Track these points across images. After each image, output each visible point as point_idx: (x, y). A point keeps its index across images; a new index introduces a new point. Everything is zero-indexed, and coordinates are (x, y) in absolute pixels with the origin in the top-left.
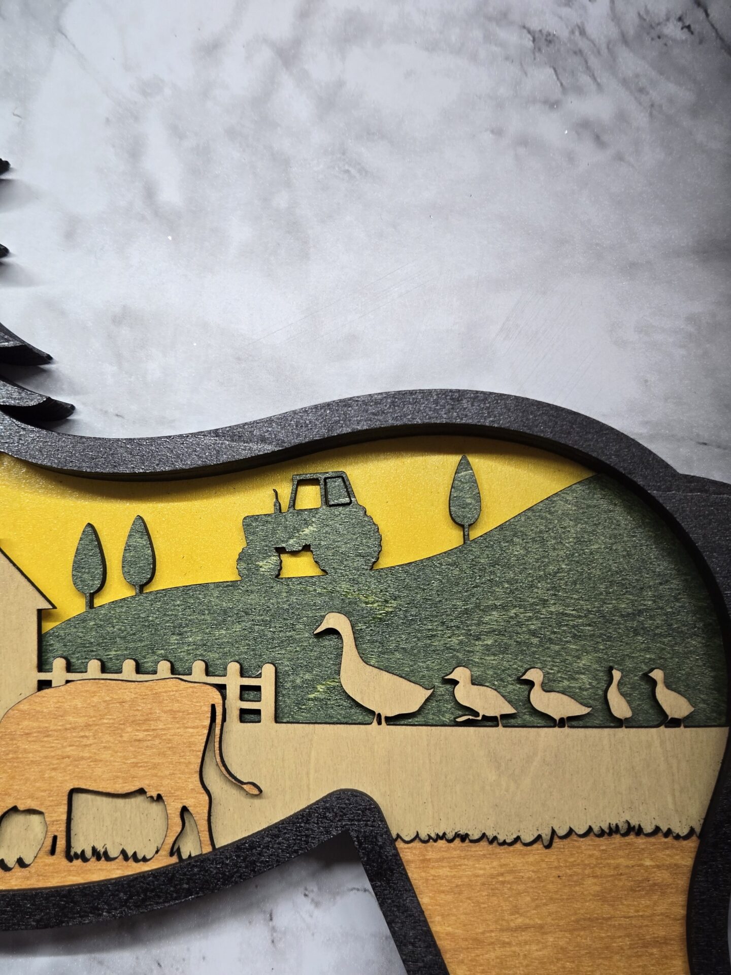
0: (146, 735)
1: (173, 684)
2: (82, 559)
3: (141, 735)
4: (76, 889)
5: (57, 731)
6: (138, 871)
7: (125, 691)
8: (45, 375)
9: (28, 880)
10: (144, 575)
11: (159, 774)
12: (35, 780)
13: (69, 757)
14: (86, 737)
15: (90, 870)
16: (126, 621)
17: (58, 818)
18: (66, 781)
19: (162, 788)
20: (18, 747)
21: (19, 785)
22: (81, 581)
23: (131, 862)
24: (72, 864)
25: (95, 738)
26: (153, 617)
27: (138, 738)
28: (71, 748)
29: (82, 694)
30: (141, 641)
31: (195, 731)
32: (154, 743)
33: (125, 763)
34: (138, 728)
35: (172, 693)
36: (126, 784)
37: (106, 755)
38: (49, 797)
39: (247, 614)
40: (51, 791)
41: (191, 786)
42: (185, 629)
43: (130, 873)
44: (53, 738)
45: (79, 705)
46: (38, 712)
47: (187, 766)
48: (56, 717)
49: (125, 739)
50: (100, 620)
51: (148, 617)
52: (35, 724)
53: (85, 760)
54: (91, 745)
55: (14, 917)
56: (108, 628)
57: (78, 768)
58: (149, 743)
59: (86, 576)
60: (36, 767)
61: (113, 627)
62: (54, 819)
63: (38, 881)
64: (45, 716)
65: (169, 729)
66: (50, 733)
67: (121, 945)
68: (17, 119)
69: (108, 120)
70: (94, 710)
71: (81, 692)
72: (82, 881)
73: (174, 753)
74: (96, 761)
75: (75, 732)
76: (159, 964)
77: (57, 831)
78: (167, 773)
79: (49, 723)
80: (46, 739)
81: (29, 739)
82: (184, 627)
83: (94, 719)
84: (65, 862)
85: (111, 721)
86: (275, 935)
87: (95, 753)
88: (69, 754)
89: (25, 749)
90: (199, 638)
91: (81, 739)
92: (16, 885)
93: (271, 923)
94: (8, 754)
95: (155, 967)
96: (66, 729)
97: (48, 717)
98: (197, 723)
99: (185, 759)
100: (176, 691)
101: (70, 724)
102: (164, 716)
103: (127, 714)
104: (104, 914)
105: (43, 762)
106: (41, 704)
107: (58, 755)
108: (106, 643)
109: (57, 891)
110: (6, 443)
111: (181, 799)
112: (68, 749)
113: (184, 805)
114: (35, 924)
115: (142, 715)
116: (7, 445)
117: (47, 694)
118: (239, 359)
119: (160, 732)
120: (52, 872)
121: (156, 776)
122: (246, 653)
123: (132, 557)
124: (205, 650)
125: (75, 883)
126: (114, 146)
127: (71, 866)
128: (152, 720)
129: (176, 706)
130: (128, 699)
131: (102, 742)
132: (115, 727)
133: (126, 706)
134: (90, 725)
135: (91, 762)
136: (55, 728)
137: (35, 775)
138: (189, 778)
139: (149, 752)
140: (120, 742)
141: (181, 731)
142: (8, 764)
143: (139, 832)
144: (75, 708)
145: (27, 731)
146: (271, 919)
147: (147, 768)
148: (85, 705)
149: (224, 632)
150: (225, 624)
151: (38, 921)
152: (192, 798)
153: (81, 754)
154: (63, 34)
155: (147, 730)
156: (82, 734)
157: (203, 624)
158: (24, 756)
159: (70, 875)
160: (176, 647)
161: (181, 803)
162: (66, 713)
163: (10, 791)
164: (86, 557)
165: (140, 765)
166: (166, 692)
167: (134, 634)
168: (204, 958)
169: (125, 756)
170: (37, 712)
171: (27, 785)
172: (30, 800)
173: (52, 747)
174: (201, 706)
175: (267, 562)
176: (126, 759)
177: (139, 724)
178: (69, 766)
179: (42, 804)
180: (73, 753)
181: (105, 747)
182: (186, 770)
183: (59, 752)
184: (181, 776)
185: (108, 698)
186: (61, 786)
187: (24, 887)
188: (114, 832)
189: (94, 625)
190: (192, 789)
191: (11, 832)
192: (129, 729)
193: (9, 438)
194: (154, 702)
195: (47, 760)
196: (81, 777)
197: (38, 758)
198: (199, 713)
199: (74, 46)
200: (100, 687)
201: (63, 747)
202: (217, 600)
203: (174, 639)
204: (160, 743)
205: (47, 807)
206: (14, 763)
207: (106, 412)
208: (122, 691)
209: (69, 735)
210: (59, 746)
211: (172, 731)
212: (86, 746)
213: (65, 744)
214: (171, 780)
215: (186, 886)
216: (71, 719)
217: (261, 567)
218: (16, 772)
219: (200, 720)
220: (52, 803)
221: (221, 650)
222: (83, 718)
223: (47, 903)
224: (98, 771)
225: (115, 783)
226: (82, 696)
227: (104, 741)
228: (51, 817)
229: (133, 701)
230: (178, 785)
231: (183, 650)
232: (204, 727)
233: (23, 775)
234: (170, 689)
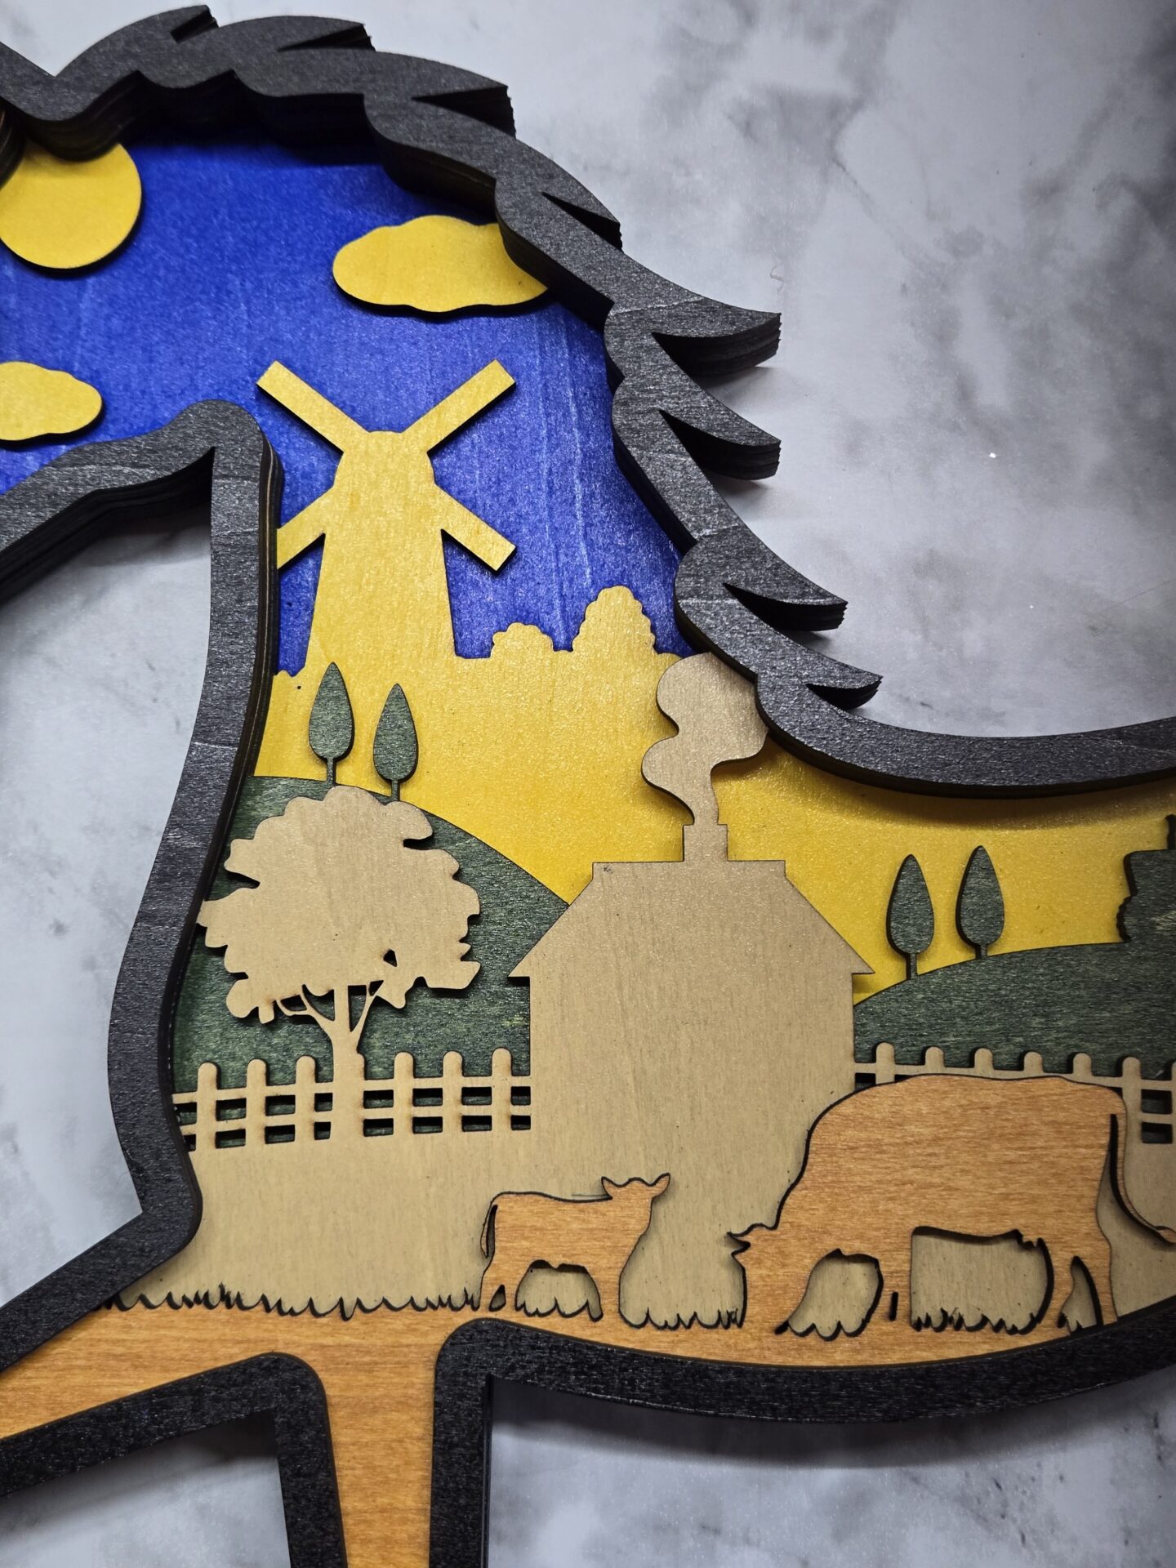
0: (1020, 1155)
1: (1053, 1084)
2: (904, 905)
3: (1012, 1155)
4: (937, 1368)
5: (894, 1146)
6: (1013, 1346)
7: (987, 1092)
8: (820, 644)
9: (858, 1353)
10: (992, 930)
11: (1040, 1211)
12: (865, 1214)
13: (911, 1183)
14: (934, 1154)
15: (944, 1343)
16: (967, 995)
17: (898, 1269)
18: (907, 1216)
19: (1045, 1231)
20: (840, 1167)
21: (842, 1220)
22: (903, 936)
23: (1003, 1335)
24: (919, 1333)
25: (948, 1158)
26: (1006, 990)
27: (1008, 1158)
28: (914, 1170)
29: (929, 1094)
30: (991, 1024)
31: (1090, 1151)
32: (1032, 1167)
33: (991, 1194)
34: (1009, 1145)
35: (1055, 1098)
36: (994, 1224)
37: (964, 1182)
38: (885, 1238)
39: (1139, 990)
40: (889, 1230)
41: (1085, 1229)
42: (1053, 1009)
43: (1002, 1349)
44: (889, 1155)
45: (925, 1110)
46: (868, 1118)
47: (1079, 1201)
48: (892, 1126)
49: (990, 1159)
50: (932, 992)
51: (999, 989)
52: (863, 1135)
53: (935, 1187)
54: (942, 1166)
55: (851, 1404)
56: (944, 1005)
57: (925, 1198)
58: (1024, 1167)
59: (912, 930)
60: (865, 1196)
61: (951, 1002)
62: (893, 1269)
63: (873, 1356)
64: (876, 1123)
65: (1052, 1147)
66: (885, 1148)
67: (943, 1455)
68: (778, 284)
69: (904, 286)
70: (946, 1118)
71: (928, 1091)
72: (935, 1358)
73: (1060, 1183)
74: (950, 1189)
75: (919, 1148)
76: (998, 1486)
77: (898, 1286)
78: (1051, 1209)
79: (883, 1134)
80: (878, 1156)
81: (856, 1155)
82: (1051, 1006)
83: (946, 1130)
84: (910, 1331)
85: (971, 1134)
86: (1162, 1448)
87: (949, 1179)
88: (912, 1178)
89: (849, 1169)
90: (1072, 1022)
91: (929, 1158)
92: (841, 1361)
93: (1155, 1431)
94: (825, 1176)
95: (992, 1488)
96: (907, 1144)
97: (880, 1125)
98: (1092, 1140)
99: (1076, 1190)
100: (1061, 1095)
101: (912, 1136)
102: (1045, 1130)
103: (992, 1125)
104: (978, 1404)
105: (875, 1189)
106: (870, 1106)
107: (896, 1179)
108: (940, 1024)
109: (910, 1370)
110: (824, 739)
111: (1072, 1247)
112: (911, 1171)
113: (1077, 1254)
114: (880, 1415)
115: (1013, 1127)
116: (825, 742)
117: (879, 1093)
118: (1093, 629)
119: (1040, 1152)
120: (893, 1345)
121: (1035, 1212)
122: (1140, 1045)
123: (974, 904)
124: (1082, 1040)
125: (925, 1360)
126: (913, 324)
127: (918, 1336)
128: (1027, 1135)
129: (1061, 1116)
130: (993, 1103)
131: (958, 1163)
132: (976, 1143)
133: (992, 1112)
134: (941, 1139)
135: (944, 1190)
136: (892, 1140)
137: (865, 1207)
138: (1082, 1217)
139: (1024, 1180)
140: (983, 1164)
141: (1069, 1151)
142: (827, 1190)
143: (1003, 1293)
144: (919, 1114)
145: (851, 1144)
146: (1157, 1426)
147: (1022, 1202)
148: (933, 1111)
149: (1108, 1015)
150: (1109, 1004)
151: (885, 1412)
152: (1087, 1246)
153: (929, 1179)
154: (839, 164)
155: (1021, 1149)
156: (930, 1150)
157: (1077, 1003)
158: (849, 1179)
159: (917, 1349)
160: (1039, 1033)
161: (1072, 1252)
162: (905, 1120)
163: (829, 1228)
164: (910, 903)
165: (1012, 1197)
166: (1045, 1096)
167: (980, 1014)
168: (1061, 1478)
169: (991, 1184)
170: (865, 1118)
171: (855, 1220)
172: (858, 1241)
173: (886, 1168)
174: (1096, 1117)
175: (1166, 918)
176: (993, 1188)
177: (1009, 1140)
178: (912, 1195)
179: (875, 1248)
180: (918, 1177)
181: (962, 1171)
182: (1078, 1207)
183: (898, 1176)
184: (1071, 1214)
185: (964, 1102)
186: (902, 1224)
187: (853, 1363)
188: (969, 1292)
189: (923, 998)
190: (1087, 1234)
191: (823, 1287)
192: (996, 1146)
193: (827, 733)
194: (1030, 1109)
195: (881, 1186)
196: (930, 1212)
197: (869, 1184)
198: (1093, 1126)
199: (855, 182)
200: (952, 1086)
201: (905, 1169)
202: (1097, 970)
203: (1036, 1022)
204: (1040, 1167)
205: (883, 1253)
206: (834, 1187)
207: (907, 699)
208: (985, 1092)
209: (911, 1152)
210: (898, 1167)
211: (1057, 1151)
212: (935, 1167)
213: (906, 1164)
214: (1057, 1219)
215: (1091, 1369)
216: (912, 1128)
217: (1158, 924)
218: (837, 1200)
219: (1095, 1136)
220: (891, 1247)
221: (1105, 1040)
222: (931, 1129)
223: (897, 1386)
224: (954, 1204)
225: (978, 1221)
226: (929, 1097)
227: (961, 1162)
228: (889, 1266)
229: (1000, 1106)
230: (1066, 1226)
231: (1050, 1038)
232: (1101, 1146)
233: (847, 1207)
234: (1052, 1092)
